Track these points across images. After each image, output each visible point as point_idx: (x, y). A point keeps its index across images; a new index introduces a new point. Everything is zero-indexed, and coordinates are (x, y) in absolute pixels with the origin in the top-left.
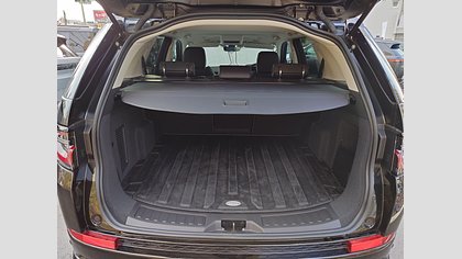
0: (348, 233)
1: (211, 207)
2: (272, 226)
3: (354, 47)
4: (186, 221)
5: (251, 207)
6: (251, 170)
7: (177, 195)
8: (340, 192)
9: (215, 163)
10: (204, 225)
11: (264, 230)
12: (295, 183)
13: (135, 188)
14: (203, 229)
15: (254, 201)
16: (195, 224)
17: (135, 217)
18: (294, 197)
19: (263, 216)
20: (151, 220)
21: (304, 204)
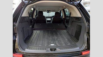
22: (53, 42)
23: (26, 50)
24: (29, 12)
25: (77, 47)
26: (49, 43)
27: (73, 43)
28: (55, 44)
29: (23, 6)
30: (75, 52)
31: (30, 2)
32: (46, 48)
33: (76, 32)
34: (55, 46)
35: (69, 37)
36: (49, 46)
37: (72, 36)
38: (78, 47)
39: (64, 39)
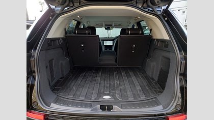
22: (108, 92)
23: (53, 105)
24: (65, 29)
25: (158, 105)
26: (100, 94)
27: (152, 96)
28: (113, 96)
29: (51, 18)
30: (152, 116)
31: (66, 8)
32: (92, 103)
33: (160, 72)
34: (113, 100)
35: (145, 83)
36: (100, 100)
37: (153, 79)
38: (161, 104)
39: (135, 86)
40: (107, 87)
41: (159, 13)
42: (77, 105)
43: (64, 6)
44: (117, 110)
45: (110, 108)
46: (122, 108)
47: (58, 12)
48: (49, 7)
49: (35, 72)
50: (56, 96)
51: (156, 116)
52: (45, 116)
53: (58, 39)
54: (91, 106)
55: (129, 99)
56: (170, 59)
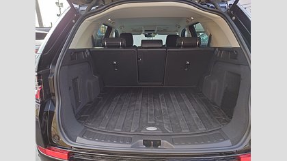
0: (237, 149)
1: (136, 131)
2: (180, 144)
3: (234, 18)
4: (118, 140)
5: (164, 131)
6: (164, 107)
7: (112, 123)
8: (228, 122)
9: (139, 103)
10: (131, 142)
11: (174, 147)
12: (195, 116)
13: (85, 119)
14: (130, 146)
15: (166, 127)
16: (124, 142)
17: (82, 137)
18: (195, 125)
19: (173, 137)
20: (94, 140)
21: (202, 129)
40: (151, 115)
41: (223, 10)
42: (112, 139)
43: (92, 4)
44: (167, 147)
45: (157, 144)
46: (173, 143)
47: (83, 13)
48: (72, 6)
49: (54, 95)
50: (83, 128)
51: (222, 155)
52: (69, 154)
53: (84, 50)
54: (130, 141)
55: (183, 131)
56: (240, 75)
